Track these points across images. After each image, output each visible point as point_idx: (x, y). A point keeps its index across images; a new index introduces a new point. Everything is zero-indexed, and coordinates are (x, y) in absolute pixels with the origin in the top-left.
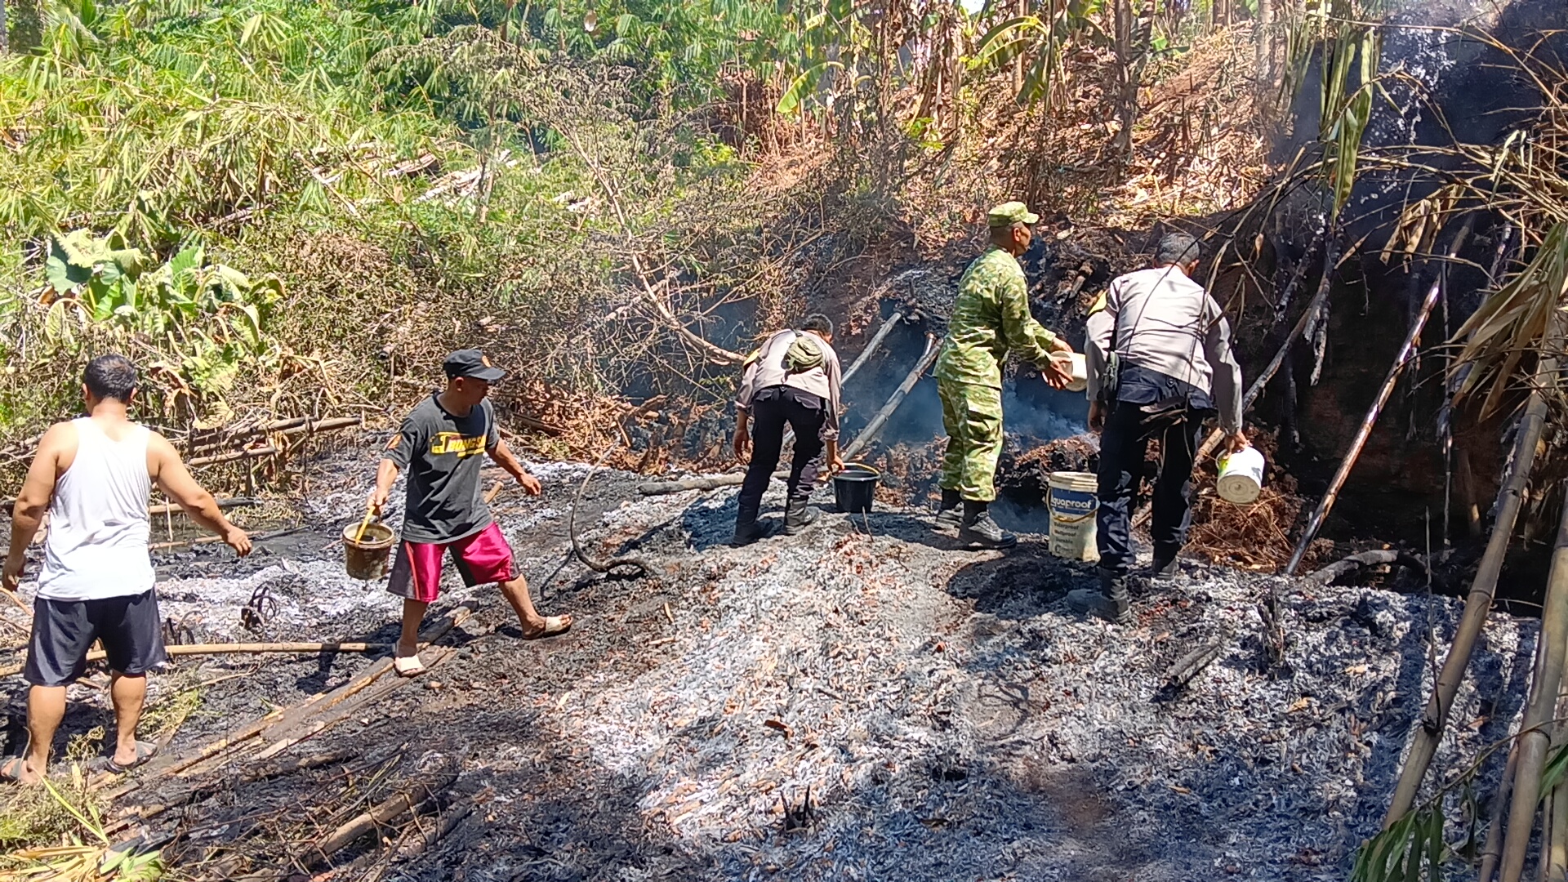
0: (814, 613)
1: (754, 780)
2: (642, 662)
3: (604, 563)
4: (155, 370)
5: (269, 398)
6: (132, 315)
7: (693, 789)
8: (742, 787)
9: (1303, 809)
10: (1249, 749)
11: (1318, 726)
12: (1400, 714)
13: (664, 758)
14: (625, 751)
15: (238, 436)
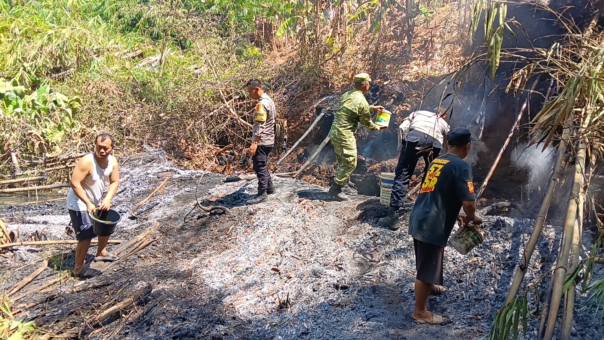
0: (291, 227)
1: (267, 291)
2: (224, 246)
3: (209, 209)
4: (30, 134)
5: (76, 145)
6: (21, 112)
7: (244, 295)
8: (263, 294)
9: (475, 299)
10: (455, 277)
11: (481, 268)
12: (511, 263)
13: (232, 283)
14: (218, 280)
15: (64, 160)
